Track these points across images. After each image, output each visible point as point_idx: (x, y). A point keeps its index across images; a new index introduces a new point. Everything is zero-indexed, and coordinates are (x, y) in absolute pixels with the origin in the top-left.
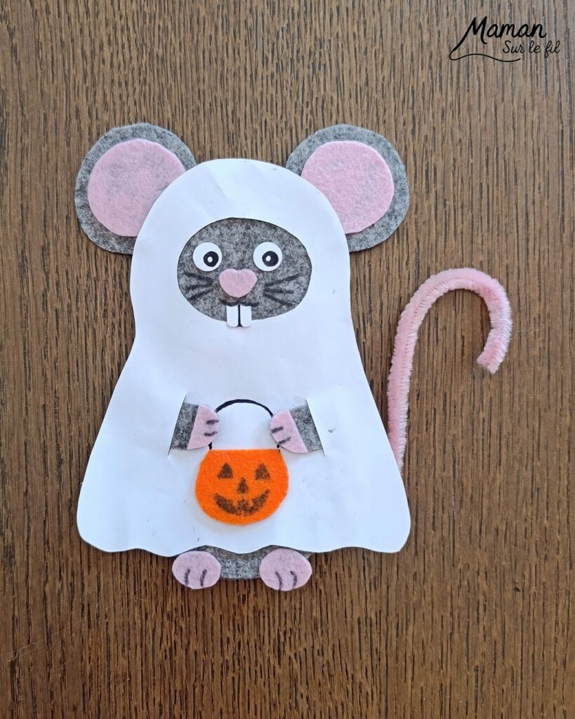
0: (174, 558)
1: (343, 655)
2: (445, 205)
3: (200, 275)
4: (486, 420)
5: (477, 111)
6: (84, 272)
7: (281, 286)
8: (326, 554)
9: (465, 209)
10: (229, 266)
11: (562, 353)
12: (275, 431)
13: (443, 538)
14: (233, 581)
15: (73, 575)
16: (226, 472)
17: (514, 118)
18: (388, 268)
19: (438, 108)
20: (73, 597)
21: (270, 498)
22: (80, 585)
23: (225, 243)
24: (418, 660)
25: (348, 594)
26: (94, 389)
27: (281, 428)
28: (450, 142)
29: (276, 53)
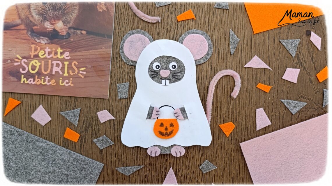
0: (148, 148)
1: (195, 175)
2: (218, 49)
3: (155, 71)
4: (232, 108)
5: (227, 23)
6: (119, 72)
7: (177, 74)
8: (189, 147)
9: (224, 50)
10: (163, 69)
11: (253, 89)
12: (175, 114)
13: (221, 142)
14: (163, 154)
15: (119, 155)
16: (162, 125)
17: (237, 24)
18: (203, 68)
19: (216, 22)
20: (119, 162)
21: (174, 131)
22: (121, 158)
23: (161, 63)
24: (216, 175)
25: (195, 158)
26: (123, 104)
27: (177, 113)
28: (219, 32)
29: (169, 9)
